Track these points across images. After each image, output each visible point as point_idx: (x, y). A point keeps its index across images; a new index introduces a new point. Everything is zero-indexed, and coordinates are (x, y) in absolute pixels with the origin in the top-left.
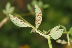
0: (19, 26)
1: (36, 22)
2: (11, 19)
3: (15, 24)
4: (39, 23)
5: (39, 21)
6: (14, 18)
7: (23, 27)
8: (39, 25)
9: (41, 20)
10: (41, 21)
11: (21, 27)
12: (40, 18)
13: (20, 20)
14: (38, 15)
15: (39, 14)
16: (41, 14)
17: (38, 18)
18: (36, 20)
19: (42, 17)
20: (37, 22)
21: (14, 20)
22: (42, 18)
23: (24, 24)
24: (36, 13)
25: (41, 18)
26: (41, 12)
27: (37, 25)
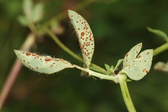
0: (46, 72)
3: (35, 70)
4: (89, 51)
5: (88, 48)
6: (29, 56)
7: (55, 73)
9: (93, 43)
10: (93, 46)
11: (50, 73)
12: (88, 40)
13: (43, 58)
14: (83, 34)
15: (85, 31)
16: (89, 30)
17: (84, 41)
18: (82, 46)
19: (92, 35)
20: (85, 51)
22: (93, 39)
23: (55, 65)
24: (77, 30)
25: (90, 39)
26: (87, 24)
27: (87, 57)
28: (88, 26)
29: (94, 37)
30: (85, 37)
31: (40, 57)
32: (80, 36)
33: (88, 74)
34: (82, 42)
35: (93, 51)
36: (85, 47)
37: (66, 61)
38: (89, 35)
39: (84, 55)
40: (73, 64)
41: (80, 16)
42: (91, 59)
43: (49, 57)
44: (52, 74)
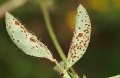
0: (24, 50)
1: (71, 52)
2: (7, 27)
3: (15, 42)
4: (77, 55)
5: (78, 51)
8: (76, 60)
9: (85, 49)
10: (83, 53)
11: (28, 53)
12: (82, 44)
13: (30, 35)
14: (80, 35)
15: (84, 33)
16: (89, 35)
17: (78, 42)
18: (72, 45)
19: (88, 42)
20: (73, 52)
21: (15, 30)
22: (87, 45)
23: (37, 49)
24: (77, 28)
25: (85, 44)
26: (90, 28)
27: (72, 59)
28: (90, 31)
29: (89, 44)
30: (81, 39)
31: (27, 33)
32: (76, 35)
34: (75, 42)
35: (80, 57)
36: (76, 49)
37: (49, 51)
38: (86, 39)
39: (69, 54)
40: (54, 57)
41: (88, 16)
42: (74, 63)
43: (35, 38)
44: (29, 56)
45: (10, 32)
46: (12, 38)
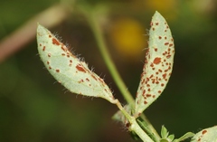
0: (67, 85)
1: (143, 87)
2: (40, 48)
3: (53, 72)
4: (151, 93)
5: (153, 86)
6: (55, 47)
7: (80, 96)
8: (150, 101)
9: (165, 83)
10: (162, 89)
11: (73, 90)
12: (160, 76)
13: (76, 62)
14: (157, 61)
15: (163, 58)
16: (171, 61)
17: (154, 73)
18: (144, 77)
19: (170, 71)
20: (146, 88)
21: (52, 54)
22: (168, 77)
23: (87, 83)
24: (151, 50)
25: (164, 76)
26: (172, 49)
27: (143, 100)
28: (172, 54)
29: (172, 75)
30: (158, 67)
31: (71, 58)
32: (151, 61)
33: (129, 125)
34: (149, 71)
35: (158, 95)
36: (150, 82)
37: (106, 87)
38: (167, 67)
39: (140, 92)
40: (115, 97)
41: (169, 30)
42: (147, 105)
43: (84, 65)
44: (75, 94)
45: (44, 56)
46: (47, 66)
